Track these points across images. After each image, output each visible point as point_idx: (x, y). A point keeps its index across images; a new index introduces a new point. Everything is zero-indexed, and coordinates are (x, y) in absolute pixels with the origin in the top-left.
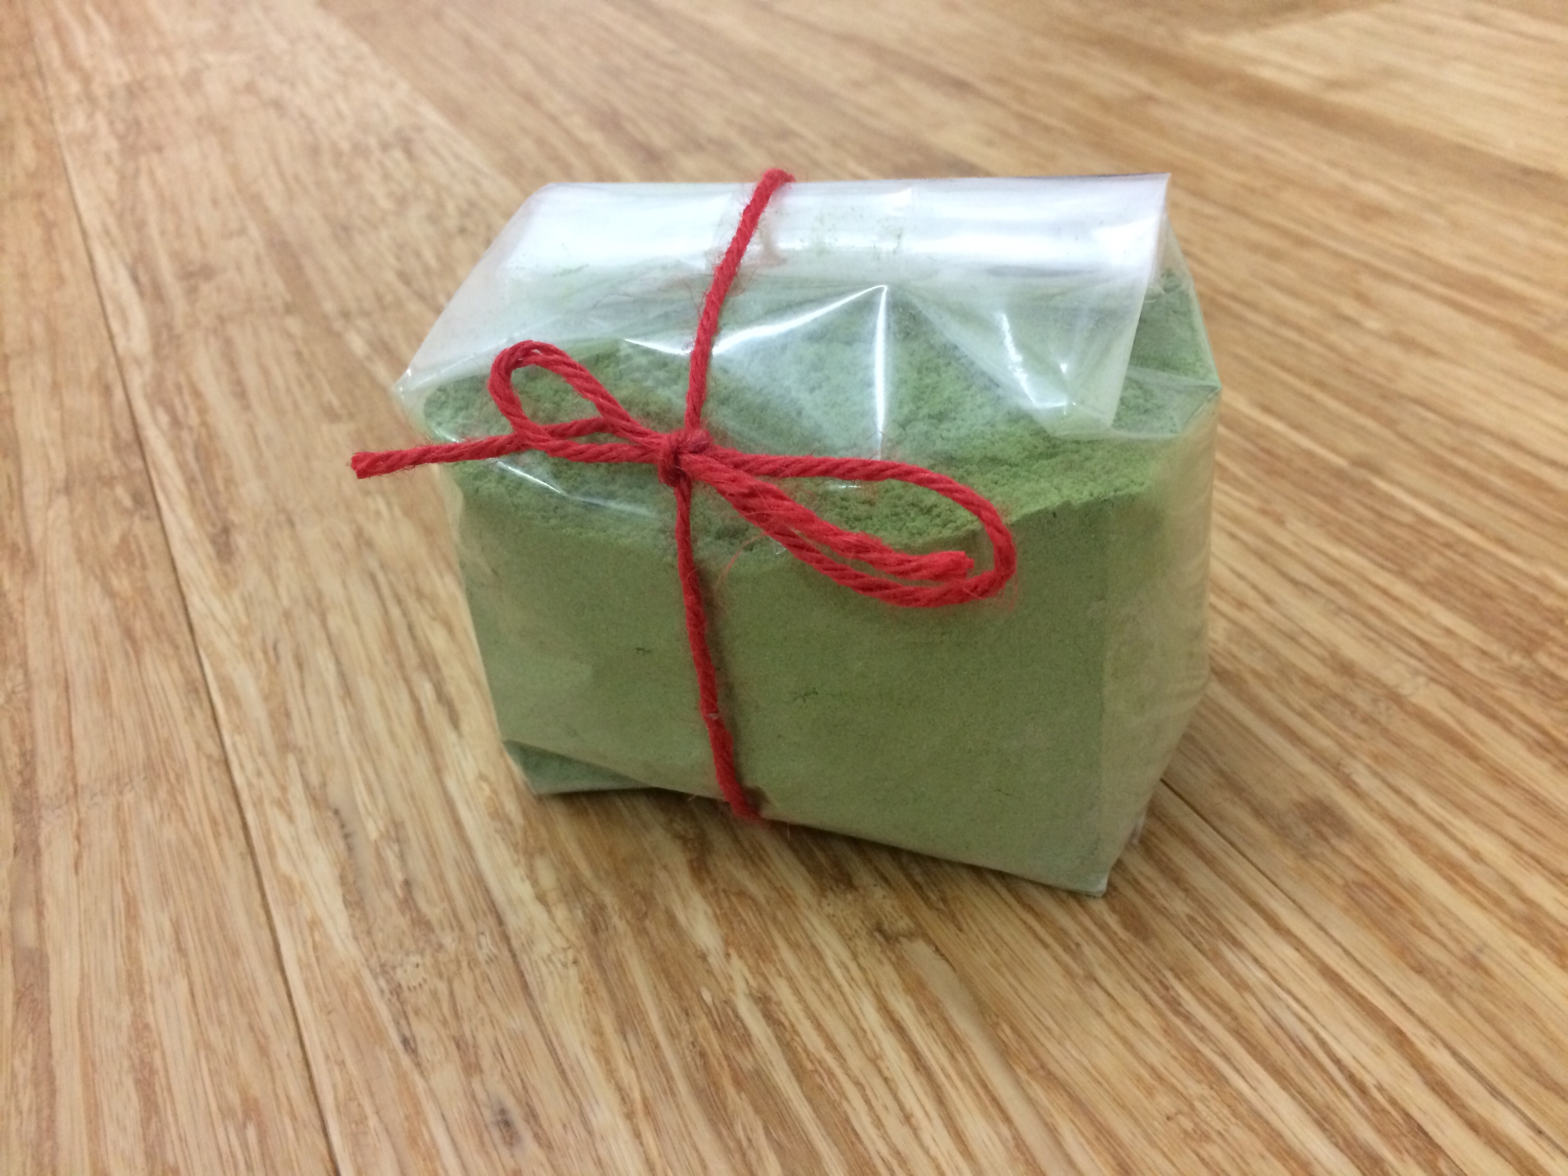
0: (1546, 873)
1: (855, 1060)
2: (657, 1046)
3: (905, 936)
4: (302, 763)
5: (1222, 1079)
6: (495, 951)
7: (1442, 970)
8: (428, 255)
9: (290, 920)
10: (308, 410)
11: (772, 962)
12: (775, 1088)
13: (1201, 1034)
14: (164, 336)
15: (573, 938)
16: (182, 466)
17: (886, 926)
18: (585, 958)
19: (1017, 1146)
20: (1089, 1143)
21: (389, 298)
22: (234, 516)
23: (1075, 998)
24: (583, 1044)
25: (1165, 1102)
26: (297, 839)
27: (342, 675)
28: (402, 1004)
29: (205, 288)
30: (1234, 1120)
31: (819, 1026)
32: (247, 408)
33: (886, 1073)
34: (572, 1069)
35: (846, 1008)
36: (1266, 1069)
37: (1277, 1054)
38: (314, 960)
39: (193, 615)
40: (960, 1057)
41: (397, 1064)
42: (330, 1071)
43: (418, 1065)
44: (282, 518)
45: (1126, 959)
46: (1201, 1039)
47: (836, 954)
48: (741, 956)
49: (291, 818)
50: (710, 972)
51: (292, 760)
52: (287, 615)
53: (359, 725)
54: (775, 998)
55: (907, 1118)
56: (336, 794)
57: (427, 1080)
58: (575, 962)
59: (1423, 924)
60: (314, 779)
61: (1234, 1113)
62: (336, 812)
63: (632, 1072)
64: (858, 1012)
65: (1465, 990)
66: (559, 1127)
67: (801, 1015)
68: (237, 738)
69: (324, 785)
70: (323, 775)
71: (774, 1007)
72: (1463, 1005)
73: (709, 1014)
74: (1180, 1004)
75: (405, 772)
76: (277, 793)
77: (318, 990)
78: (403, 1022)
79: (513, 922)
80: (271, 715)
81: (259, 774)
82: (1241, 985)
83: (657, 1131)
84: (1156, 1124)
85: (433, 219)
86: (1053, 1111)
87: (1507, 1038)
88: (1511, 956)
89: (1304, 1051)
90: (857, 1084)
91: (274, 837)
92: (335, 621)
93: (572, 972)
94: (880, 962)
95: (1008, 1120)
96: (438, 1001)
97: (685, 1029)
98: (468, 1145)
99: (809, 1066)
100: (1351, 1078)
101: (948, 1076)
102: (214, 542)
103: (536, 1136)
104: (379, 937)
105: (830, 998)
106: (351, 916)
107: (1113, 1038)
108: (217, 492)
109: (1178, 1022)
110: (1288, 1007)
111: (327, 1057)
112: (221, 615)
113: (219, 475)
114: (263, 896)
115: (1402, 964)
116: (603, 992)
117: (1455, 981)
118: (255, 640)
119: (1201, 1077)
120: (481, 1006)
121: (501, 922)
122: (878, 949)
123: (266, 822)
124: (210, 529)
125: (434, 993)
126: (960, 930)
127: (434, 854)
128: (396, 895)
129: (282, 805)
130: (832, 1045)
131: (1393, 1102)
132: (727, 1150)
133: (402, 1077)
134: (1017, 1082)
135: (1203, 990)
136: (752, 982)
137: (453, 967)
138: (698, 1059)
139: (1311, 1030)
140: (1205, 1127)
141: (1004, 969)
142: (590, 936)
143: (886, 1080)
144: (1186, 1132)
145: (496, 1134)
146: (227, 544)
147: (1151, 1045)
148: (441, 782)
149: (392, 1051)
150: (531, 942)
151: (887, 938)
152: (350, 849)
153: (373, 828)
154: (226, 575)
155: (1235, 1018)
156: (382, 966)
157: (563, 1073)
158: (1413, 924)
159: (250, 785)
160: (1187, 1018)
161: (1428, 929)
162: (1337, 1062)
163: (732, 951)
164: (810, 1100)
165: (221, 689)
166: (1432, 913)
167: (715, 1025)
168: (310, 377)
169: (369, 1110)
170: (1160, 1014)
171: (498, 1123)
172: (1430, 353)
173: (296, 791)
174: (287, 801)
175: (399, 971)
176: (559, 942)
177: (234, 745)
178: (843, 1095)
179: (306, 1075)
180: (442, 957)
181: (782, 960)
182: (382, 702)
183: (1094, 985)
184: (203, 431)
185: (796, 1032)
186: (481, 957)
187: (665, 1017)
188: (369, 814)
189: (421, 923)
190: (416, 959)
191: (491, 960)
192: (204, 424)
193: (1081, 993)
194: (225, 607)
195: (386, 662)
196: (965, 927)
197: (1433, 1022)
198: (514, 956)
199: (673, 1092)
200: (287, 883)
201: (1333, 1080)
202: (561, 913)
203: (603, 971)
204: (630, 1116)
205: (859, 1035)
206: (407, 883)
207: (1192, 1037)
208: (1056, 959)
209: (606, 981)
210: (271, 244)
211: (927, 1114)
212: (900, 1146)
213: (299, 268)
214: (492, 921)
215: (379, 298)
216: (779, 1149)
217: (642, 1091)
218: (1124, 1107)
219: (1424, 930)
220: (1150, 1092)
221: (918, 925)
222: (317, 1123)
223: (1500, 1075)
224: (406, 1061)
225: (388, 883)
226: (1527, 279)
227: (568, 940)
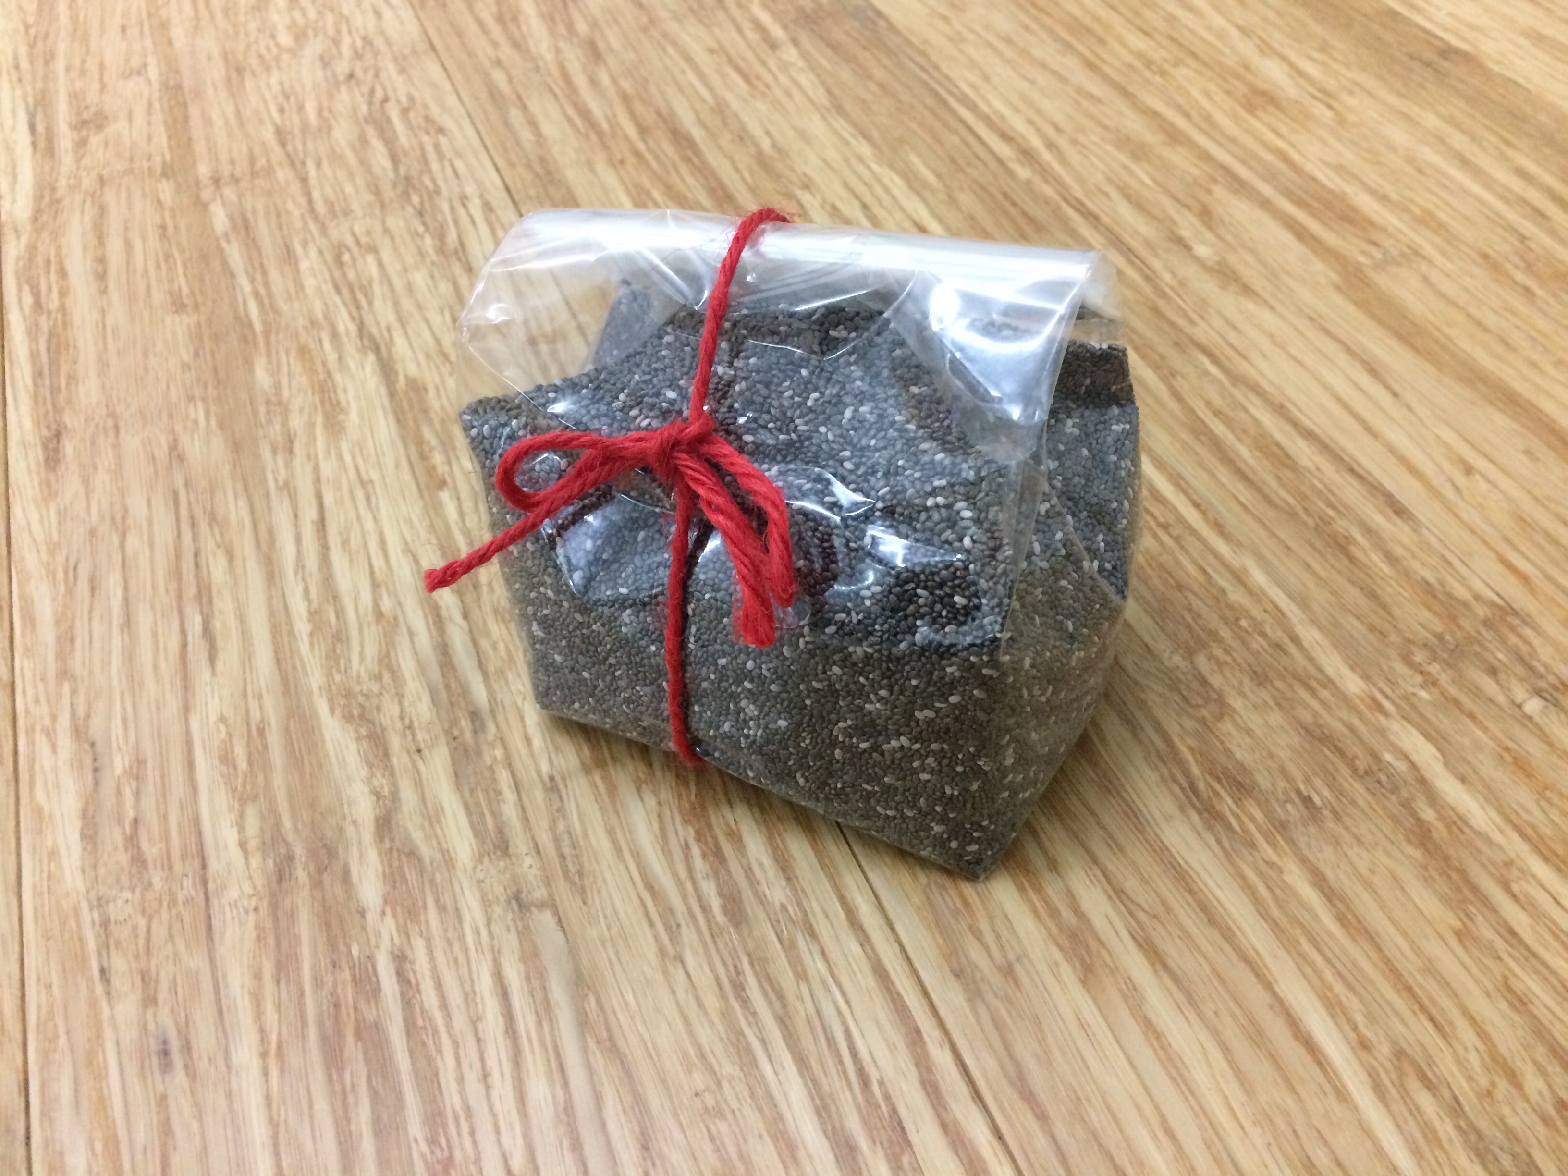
0: (1107, 887)
1: (460, 1021)
2: (302, 994)
3: (536, 906)
4: (74, 692)
5: (755, 1063)
6: (193, 893)
7: (978, 976)
8: (311, 108)
9: (34, 849)
10: (159, 297)
11: (419, 923)
12: (388, 1042)
13: (751, 1019)
14: (47, 199)
15: (260, 888)
16: (34, 355)
17: (523, 896)
18: (264, 906)
19: (566, 1110)
20: (624, 1110)
21: (262, 162)
22: (68, 420)
23: (659, 977)
24: (242, 987)
25: (699, 1080)
26: (55, 769)
27: (126, 601)
28: (107, 936)
29: (95, 140)
30: (748, 1100)
31: (439, 985)
32: (104, 291)
33: (481, 1035)
34: (228, 1007)
35: (466, 969)
36: (793, 1057)
37: (807, 1042)
38: (45, 889)
39: (13, 527)
40: (546, 1025)
41: (92, 991)
42: (39, 992)
43: (108, 994)
44: (110, 423)
45: (715, 943)
46: (749, 1024)
47: (473, 919)
48: (394, 916)
49: (54, 748)
50: (364, 928)
51: (66, 689)
52: (93, 533)
53: (130, 657)
54: (410, 957)
55: (485, 1076)
56: (96, 725)
57: (112, 1008)
58: (256, 909)
59: (979, 929)
60: (81, 711)
61: (752, 1095)
62: (93, 745)
63: (276, 1016)
64: (475, 976)
65: (990, 997)
66: (205, 1060)
67: (427, 974)
68: (26, 662)
69: (88, 717)
70: (90, 707)
71: (408, 966)
72: (983, 1011)
73: (352, 968)
74: (744, 990)
75: (158, 708)
76: (47, 721)
77: (43, 917)
78: (104, 954)
79: (214, 866)
80: (58, 640)
81: (37, 701)
82: (801, 975)
83: (282, 1071)
84: (685, 1101)
85: (325, 62)
86: (605, 1081)
87: (1007, 1046)
88: (1042, 967)
89: (831, 1041)
90: (455, 1043)
91: (37, 767)
92: (133, 542)
93: (252, 918)
94: (508, 929)
95: (566, 1084)
96: (136, 936)
97: (329, 979)
98: (132, 1070)
99: (420, 1022)
100: (861, 1073)
101: (530, 1041)
102: (45, 448)
103: (186, 1067)
104: (102, 871)
105: (456, 961)
106: (84, 849)
107: (677, 1016)
108: (59, 390)
109: (736, 1005)
110: (834, 1002)
111: (39, 980)
112: (36, 527)
113: (64, 369)
114: (18, 824)
115: (946, 966)
116: (271, 941)
117: (984, 987)
118: (60, 559)
119: (736, 1057)
120: (170, 944)
121: (204, 866)
122: (510, 916)
123: (33, 752)
124: (45, 433)
125: (135, 928)
126: (585, 903)
127: (164, 796)
128: (124, 833)
129: (50, 734)
130: (444, 1005)
131: (887, 1097)
132: (332, 1093)
133: (93, 1004)
134: (584, 1049)
135: (769, 979)
136: (397, 942)
137: (155, 905)
138: (332, 1008)
139: (844, 1023)
140: (724, 1106)
141: (609, 945)
142: (274, 885)
143: (478, 1040)
144: (706, 1109)
145: (155, 1060)
146: (56, 450)
147: (706, 1025)
148: (187, 721)
149: (90, 980)
150: (224, 887)
151: (521, 906)
152: (97, 783)
153: (119, 764)
154: (48, 484)
155: (785, 1007)
156: (99, 899)
157: (220, 1012)
158: (970, 928)
159: (27, 711)
160: (745, 1002)
161: (981, 934)
162: (854, 1054)
163: (388, 910)
164: (411, 1053)
165: (22, 609)
166: (991, 918)
167: (354, 979)
168: (168, 256)
169: (62, 1030)
170: (723, 997)
171: (158, 1053)
172: (1247, 290)
173: (64, 720)
174: (54, 730)
175: (111, 906)
176: (248, 889)
177: (22, 669)
178: (440, 1052)
179: (19, 994)
180: (150, 896)
181: (427, 922)
182: (155, 635)
183: (679, 965)
184: (59, 316)
185: (419, 992)
186: (180, 897)
187: (313, 968)
188: (120, 749)
189: (139, 861)
190: (127, 895)
191: (186, 902)
192: (63, 309)
193: (666, 972)
194: (41, 521)
195: (167, 591)
196: (590, 902)
197: (950, 1024)
198: (207, 899)
199: (303, 1037)
200: (39, 812)
201: (845, 1072)
202: (255, 861)
203: (276, 919)
204: (264, 1055)
205: (470, 997)
206: (136, 821)
207: (743, 1023)
208: (656, 938)
209: (276, 928)
210: (165, 86)
211: (502, 1075)
212: (473, 1103)
213: (186, 118)
214: (197, 863)
215: (252, 160)
216: (374, 1094)
217: (279, 1034)
218: (664, 1081)
219: (978, 935)
220: (689, 1070)
221: (551, 896)
222: (18, 1036)
223: (987, 1079)
224: (99, 989)
225: (120, 821)
226: (1384, 199)
227: (255, 888)
